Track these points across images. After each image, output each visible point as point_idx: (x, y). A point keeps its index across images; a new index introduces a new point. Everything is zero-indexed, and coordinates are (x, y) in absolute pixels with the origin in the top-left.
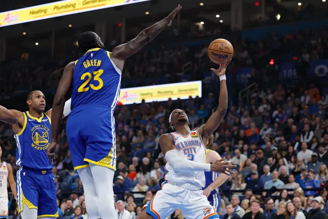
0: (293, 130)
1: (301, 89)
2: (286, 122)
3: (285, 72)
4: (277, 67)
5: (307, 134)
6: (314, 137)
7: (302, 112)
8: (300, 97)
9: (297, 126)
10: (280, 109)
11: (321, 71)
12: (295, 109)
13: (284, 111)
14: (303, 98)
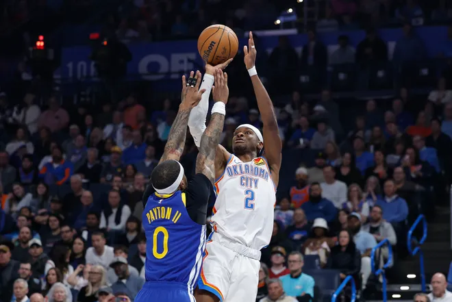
0: (83, 201)
1: (106, 108)
2: (68, 182)
3: (70, 65)
4: (51, 54)
5: (115, 211)
6: (131, 219)
7: (106, 159)
8: (103, 127)
9: (93, 193)
10: (56, 151)
11: (154, 67)
12: (92, 153)
13: (64, 156)
14: (108, 129)
